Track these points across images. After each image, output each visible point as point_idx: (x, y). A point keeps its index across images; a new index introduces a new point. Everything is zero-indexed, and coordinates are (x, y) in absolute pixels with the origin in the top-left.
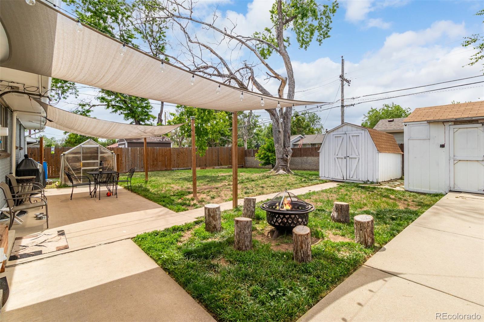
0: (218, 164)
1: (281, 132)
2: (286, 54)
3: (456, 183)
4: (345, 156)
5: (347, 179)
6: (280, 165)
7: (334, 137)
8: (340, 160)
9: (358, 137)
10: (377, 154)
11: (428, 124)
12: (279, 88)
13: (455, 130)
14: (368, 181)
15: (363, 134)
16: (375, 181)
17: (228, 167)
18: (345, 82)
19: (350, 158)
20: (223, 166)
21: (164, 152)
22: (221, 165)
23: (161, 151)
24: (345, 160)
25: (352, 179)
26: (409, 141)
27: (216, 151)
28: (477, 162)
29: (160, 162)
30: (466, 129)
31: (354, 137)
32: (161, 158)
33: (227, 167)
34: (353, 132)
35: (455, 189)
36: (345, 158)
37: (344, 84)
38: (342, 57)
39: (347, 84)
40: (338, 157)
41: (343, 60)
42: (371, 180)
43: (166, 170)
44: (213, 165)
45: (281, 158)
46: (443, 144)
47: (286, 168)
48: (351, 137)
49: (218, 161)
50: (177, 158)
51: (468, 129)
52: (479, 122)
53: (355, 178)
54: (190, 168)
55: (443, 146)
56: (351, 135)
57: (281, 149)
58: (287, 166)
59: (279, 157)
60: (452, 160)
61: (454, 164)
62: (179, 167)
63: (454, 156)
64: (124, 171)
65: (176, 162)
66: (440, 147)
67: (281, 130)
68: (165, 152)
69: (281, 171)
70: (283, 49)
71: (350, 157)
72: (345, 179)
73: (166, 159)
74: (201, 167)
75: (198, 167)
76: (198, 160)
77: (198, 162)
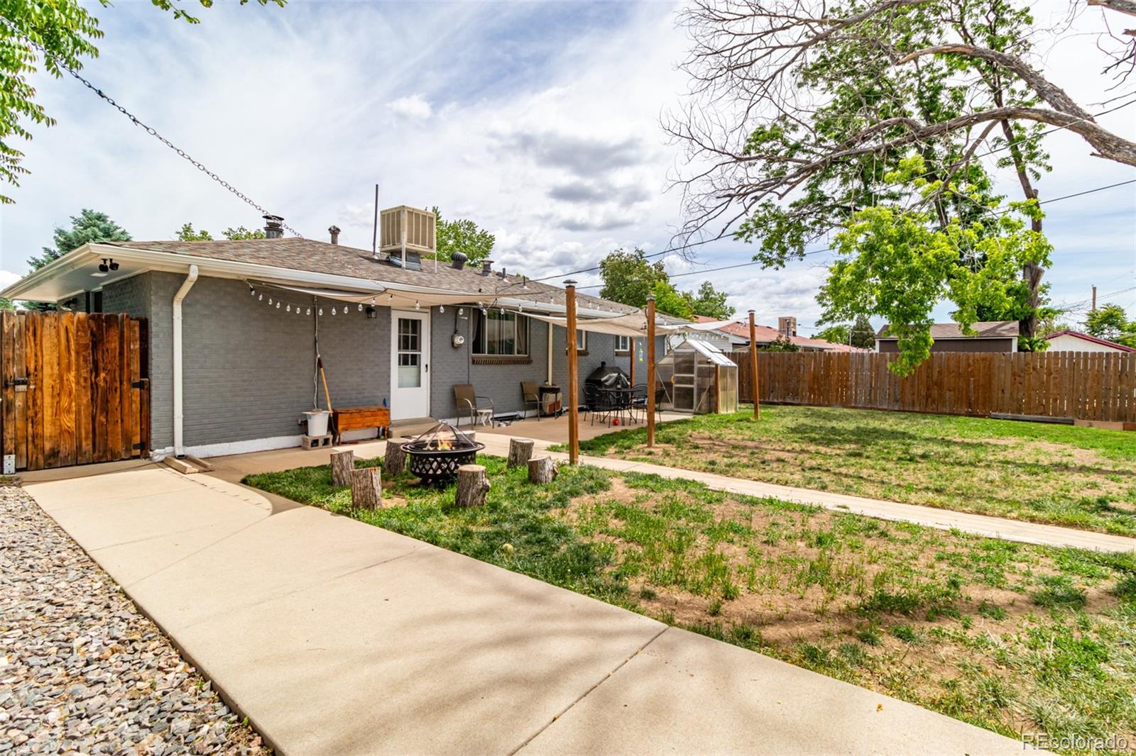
21: (963, 364)
23: (952, 363)
29: (950, 390)
32: (952, 381)
43: (970, 415)
50: (1013, 384)
54: (1070, 418)
62: (1019, 411)
64: (853, 405)
65: (1007, 395)
68: (969, 365)
73: (972, 386)
74: (1128, 422)
75: (1111, 422)
76: (1112, 395)
77: (1115, 404)
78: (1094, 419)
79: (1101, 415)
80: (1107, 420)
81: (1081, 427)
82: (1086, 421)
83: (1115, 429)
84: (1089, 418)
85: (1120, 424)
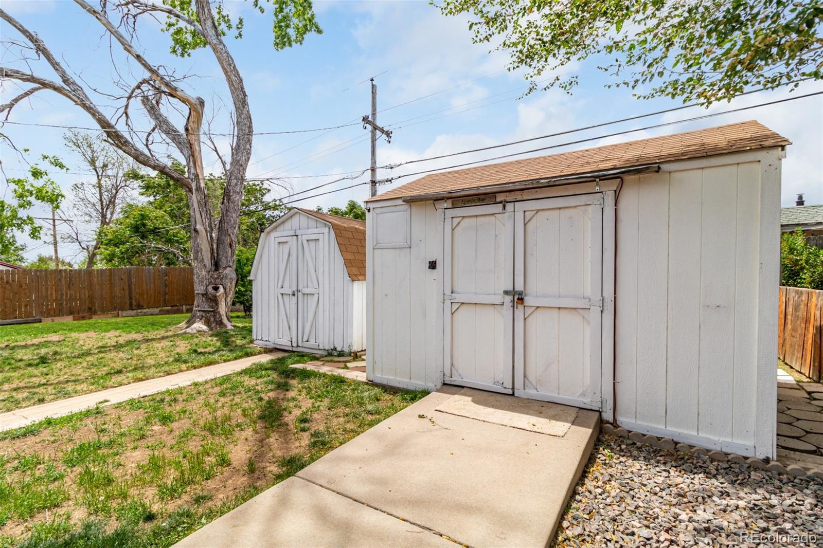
0: (131, 305)
1: (200, 233)
2: (221, 47)
3: (455, 363)
4: (295, 289)
5: (298, 346)
6: (199, 311)
7: (277, 243)
8: (286, 298)
9: (317, 241)
10: (350, 283)
11: (406, 207)
12: (187, 125)
13: (456, 221)
14: (335, 349)
15: (326, 235)
16: (346, 350)
17: (160, 311)
18: (378, 133)
19: (304, 294)
20: (145, 311)
22: (140, 307)
24: (294, 299)
25: (306, 345)
26: (375, 251)
27: (123, 277)
28: (492, 308)
30: (474, 219)
31: (310, 242)
33: (157, 310)
34: (310, 231)
35: (453, 379)
36: (294, 295)
37: (377, 137)
38: (372, 80)
39: (384, 136)
40: (283, 291)
41: (373, 86)
42: (339, 349)
44: (115, 309)
45: (203, 295)
46: (434, 260)
47: (214, 316)
48: (305, 243)
49: (131, 298)
51: (479, 219)
52: (498, 200)
53: (312, 343)
54: (38, 318)
55: (433, 265)
56: (305, 238)
57: (204, 273)
58: (215, 312)
59: (200, 292)
60: (448, 303)
61: (452, 314)
63: (452, 293)
66: (429, 268)
67: (199, 227)
69: (199, 325)
70: (211, 34)
71: (306, 291)
72: (294, 345)
74: (76, 315)
75: (65, 316)
76: (64, 298)
77: (67, 304)
78: (55, 316)
79: (59, 313)
80: (63, 315)
81: (47, 322)
82: (50, 319)
83: (68, 320)
84: (51, 316)
85: (71, 317)
